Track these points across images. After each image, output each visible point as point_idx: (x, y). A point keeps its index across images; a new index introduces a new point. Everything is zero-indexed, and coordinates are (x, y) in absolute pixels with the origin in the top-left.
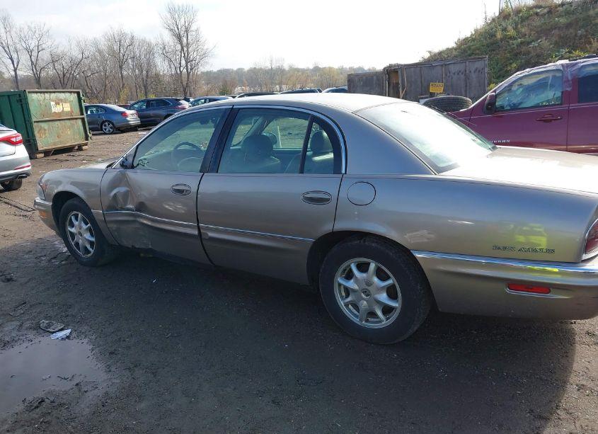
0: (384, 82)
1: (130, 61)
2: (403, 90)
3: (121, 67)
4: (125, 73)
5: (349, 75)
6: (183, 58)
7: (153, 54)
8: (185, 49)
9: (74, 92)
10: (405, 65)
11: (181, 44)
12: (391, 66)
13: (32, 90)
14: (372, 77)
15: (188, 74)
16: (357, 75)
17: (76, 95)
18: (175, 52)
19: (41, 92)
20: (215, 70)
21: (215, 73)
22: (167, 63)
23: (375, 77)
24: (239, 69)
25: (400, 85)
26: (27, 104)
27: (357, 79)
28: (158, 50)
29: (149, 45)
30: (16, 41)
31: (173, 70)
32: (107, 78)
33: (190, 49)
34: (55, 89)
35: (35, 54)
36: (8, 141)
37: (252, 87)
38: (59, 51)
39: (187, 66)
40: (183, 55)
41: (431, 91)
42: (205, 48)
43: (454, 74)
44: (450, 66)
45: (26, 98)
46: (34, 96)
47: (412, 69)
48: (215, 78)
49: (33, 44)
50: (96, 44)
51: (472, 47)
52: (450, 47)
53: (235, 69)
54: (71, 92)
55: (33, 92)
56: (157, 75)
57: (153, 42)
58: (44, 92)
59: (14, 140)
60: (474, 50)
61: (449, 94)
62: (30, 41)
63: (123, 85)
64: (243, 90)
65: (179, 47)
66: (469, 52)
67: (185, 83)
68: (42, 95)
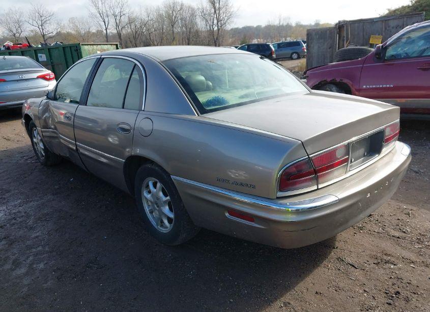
0: (335, 35)
1: (179, 21)
2: (347, 42)
3: (173, 26)
4: (175, 30)
5: (308, 30)
6: (215, 19)
7: (196, 16)
8: (217, 12)
9: (114, 44)
10: (350, 21)
11: (215, 8)
12: (340, 22)
13: (84, 43)
14: (326, 31)
15: (218, 30)
16: (314, 30)
17: (115, 46)
18: (210, 14)
19: (90, 45)
20: (241, 27)
21: (240, 29)
22: (204, 23)
23: (328, 32)
24: (258, 26)
25: (345, 38)
26: (81, 52)
27: (314, 33)
28: (198, 13)
29: (193, 10)
30: (108, 10)
31: (208, 27)
32: (163, 33)
33: (221, 12)
34: (107, 42)
35: (118, 18)
36: (44, 77)
37: (266, 39)
38: (134, 15)
39: (218, 24)
40: (215, 16)
41: (371, 42)
42: (232, 10)
43: (393, 28)
44: (390, 21)
45: (80, 49)
46: (86, 47)
47: (357, 24)
48: (239, 33)
49: (117, 11)
50: (158, 10)
51: (423, 5)
52: (405, 5)
53: (255, 26)
54: (112, 45)
55: (86, 45)
56: (197, 31)
57: (196, 7)
58: (93, 45)
59: (48, 77)
60: (425, 7)
61: (356, 46)
62: (116, 9)
63: (174, 38)
64: (258, 41)
65: (213, 10)
66: (420, 9)
67: (215, 37)
68: (92, 46)
